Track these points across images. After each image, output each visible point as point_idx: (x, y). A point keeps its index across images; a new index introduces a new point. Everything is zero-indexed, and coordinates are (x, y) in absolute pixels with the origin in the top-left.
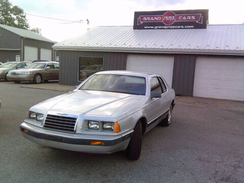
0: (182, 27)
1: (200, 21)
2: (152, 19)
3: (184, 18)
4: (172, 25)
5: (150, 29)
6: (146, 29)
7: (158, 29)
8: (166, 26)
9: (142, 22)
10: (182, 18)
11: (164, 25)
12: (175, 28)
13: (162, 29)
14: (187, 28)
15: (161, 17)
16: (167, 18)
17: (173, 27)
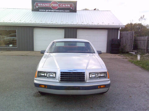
0: (63, 11)
1: (73, 8)
2: (44, 5)
3: (64, 6)
4: (57, 10)
5: (43, 11)
6: (40, 11)
7: (48, 11)
8: (53, 10)
9: (37, 7)
10: (62, 5)
11: (52, 9)
12: (58, 12)
13: (51, 11)
14: (66, 12)
15: (50, 4)
16: (53, 5)
17: (58, 11)
